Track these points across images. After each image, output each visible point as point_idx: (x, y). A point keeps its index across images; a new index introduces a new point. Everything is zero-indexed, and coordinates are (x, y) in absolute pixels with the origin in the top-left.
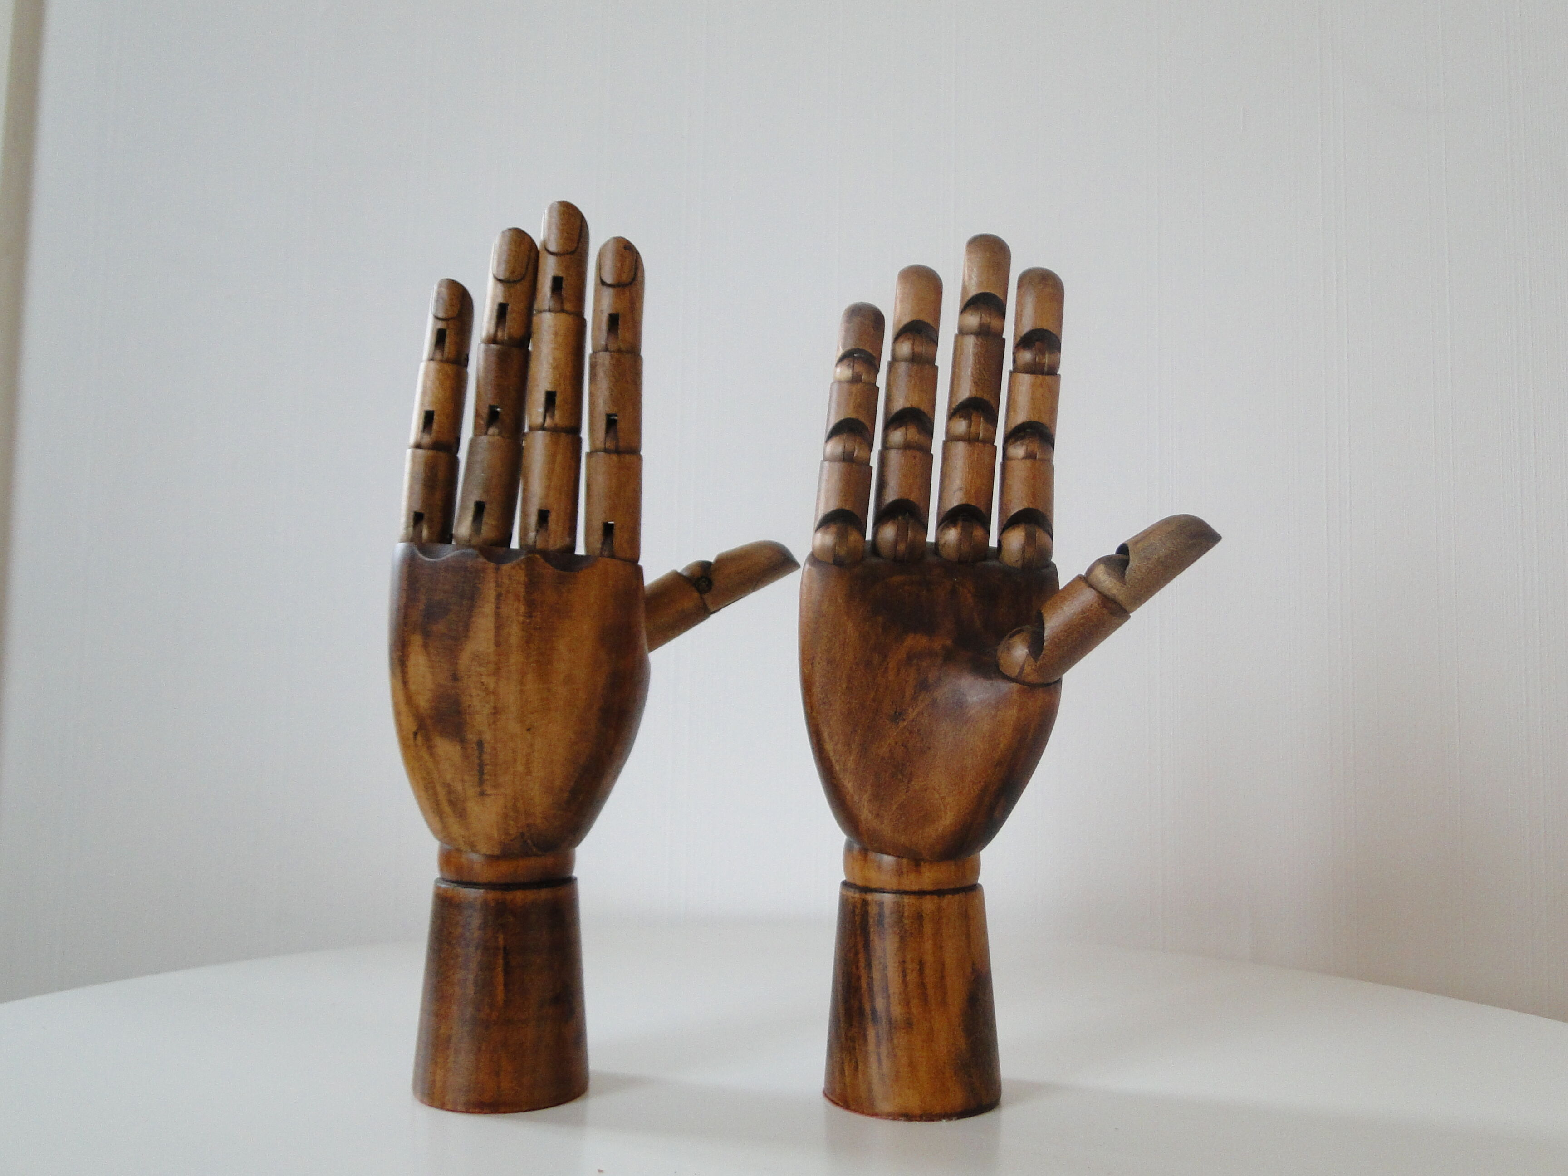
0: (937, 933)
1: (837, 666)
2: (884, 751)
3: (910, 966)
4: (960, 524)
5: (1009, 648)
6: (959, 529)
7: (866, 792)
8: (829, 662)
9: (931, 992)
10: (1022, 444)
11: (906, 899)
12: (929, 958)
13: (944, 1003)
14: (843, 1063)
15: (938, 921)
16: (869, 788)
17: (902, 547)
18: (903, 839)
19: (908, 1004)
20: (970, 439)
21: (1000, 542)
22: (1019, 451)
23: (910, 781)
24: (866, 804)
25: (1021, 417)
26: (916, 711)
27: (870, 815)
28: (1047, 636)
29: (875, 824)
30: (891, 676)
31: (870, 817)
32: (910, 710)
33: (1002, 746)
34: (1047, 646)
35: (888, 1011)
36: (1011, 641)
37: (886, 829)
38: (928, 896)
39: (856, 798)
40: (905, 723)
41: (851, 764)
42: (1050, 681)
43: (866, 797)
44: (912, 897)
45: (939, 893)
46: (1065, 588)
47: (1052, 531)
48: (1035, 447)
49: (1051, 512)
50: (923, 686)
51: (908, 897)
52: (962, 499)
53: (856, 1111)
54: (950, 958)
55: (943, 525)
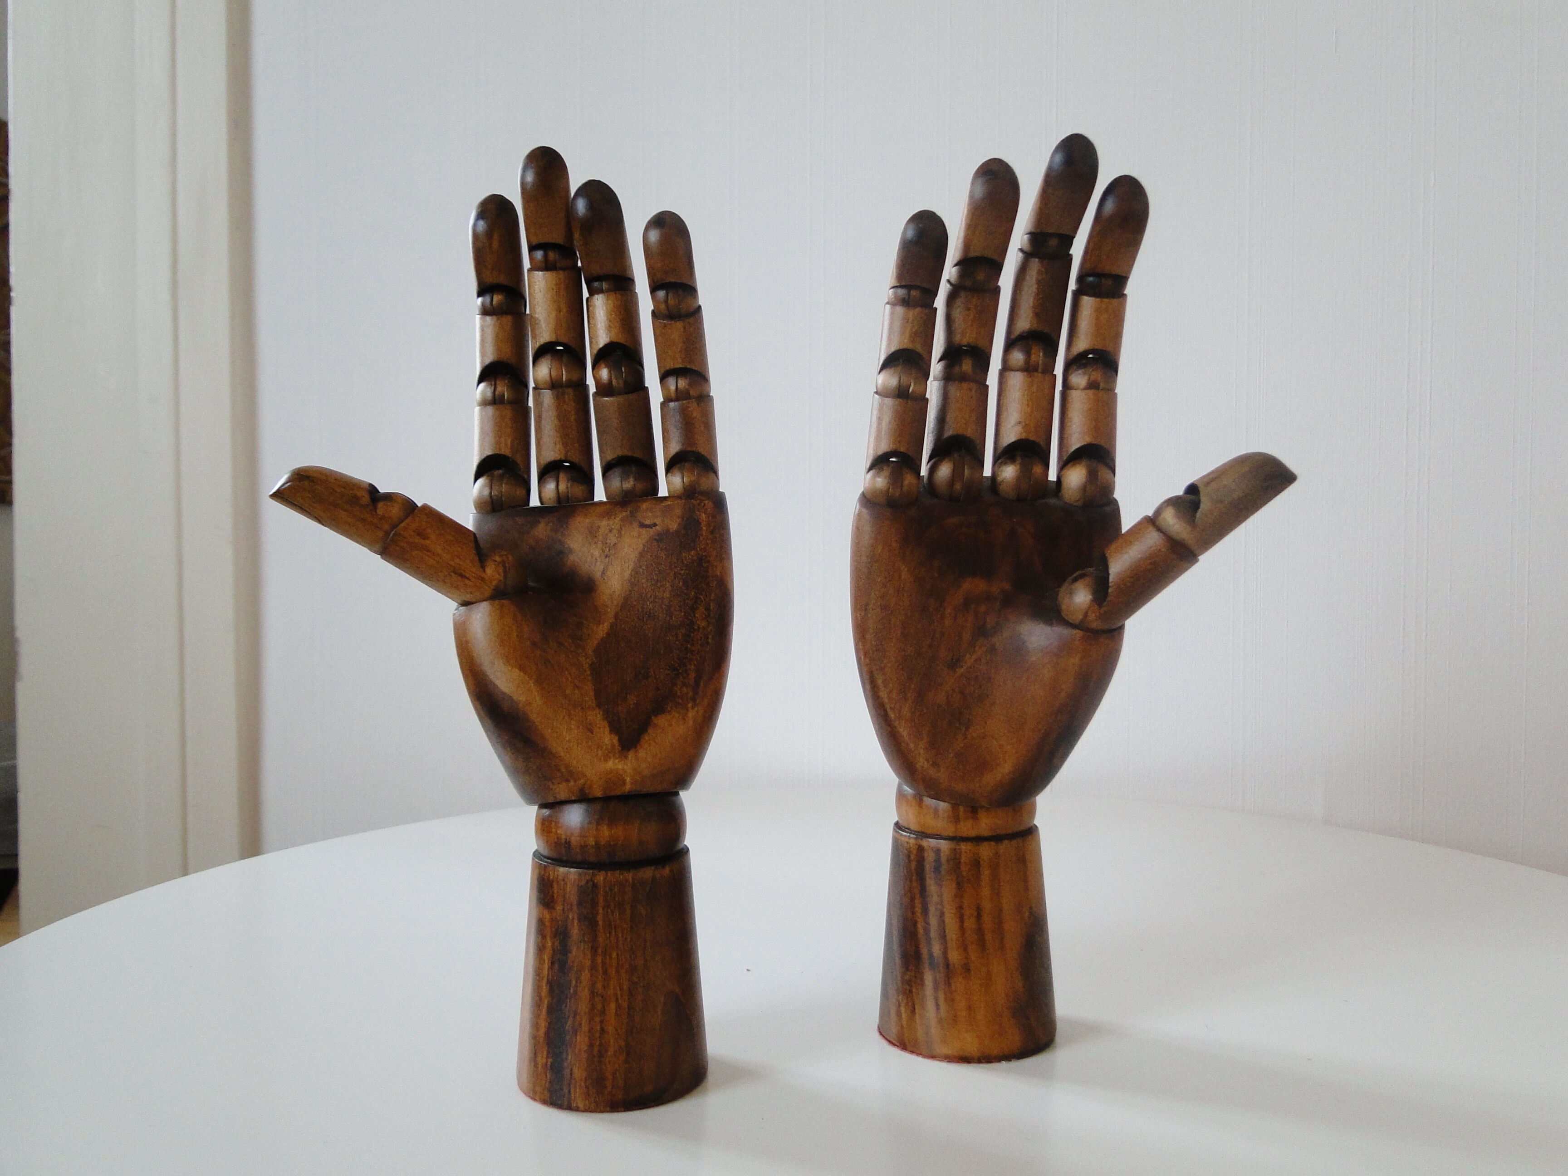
0: (995, 878)
1: (892, 612)
2: (941, 698)
3: (967, 912)
4: (1019, 460)
5: (1071, 593)
6: (1018, 467)
7: (922, 740)
8: (884, 608)
9: (988, 937)
10: (1084, 374)
11: (964, 847)
12: (987, 905)
13: (1002, 947)
14: (899, 1006)
15: (995, 867)
16: (925, 736)
17: (958, 486)
18: (960, 787)
19: (965, 949)
20: (1028, 369)
21: (1059, 478)
22: (1079, 379)
23: (967, 728)
24: (922, 751)
25: (1082, 344)
26: (974, 657)
27: (926, 763)
28: (1112, 582)
29: (932, 772)
30: (948, 622)
31: (926, 765)
32: (968, 656)
33: (1063, 694)
34: (1112, 592)
35: (946, 958)
36: (1073, 587)
37: (942, 776)
38: (986, 844)
39: (912, 746)
40: (962, 670)
41: (906, 711)
42: (1114, 627)
43: (922, 745)
44: (969, 844)
45: (997, 838)
46: (1131, 531)
47: (1114, 466)
48: (1097, 375)
49: (1113, 446)
50: (981, 632)
51: (965, 843)
52: (1021, 434)
53: (912, 1052)
54: (1007, 903)
55: (1000, 461)
